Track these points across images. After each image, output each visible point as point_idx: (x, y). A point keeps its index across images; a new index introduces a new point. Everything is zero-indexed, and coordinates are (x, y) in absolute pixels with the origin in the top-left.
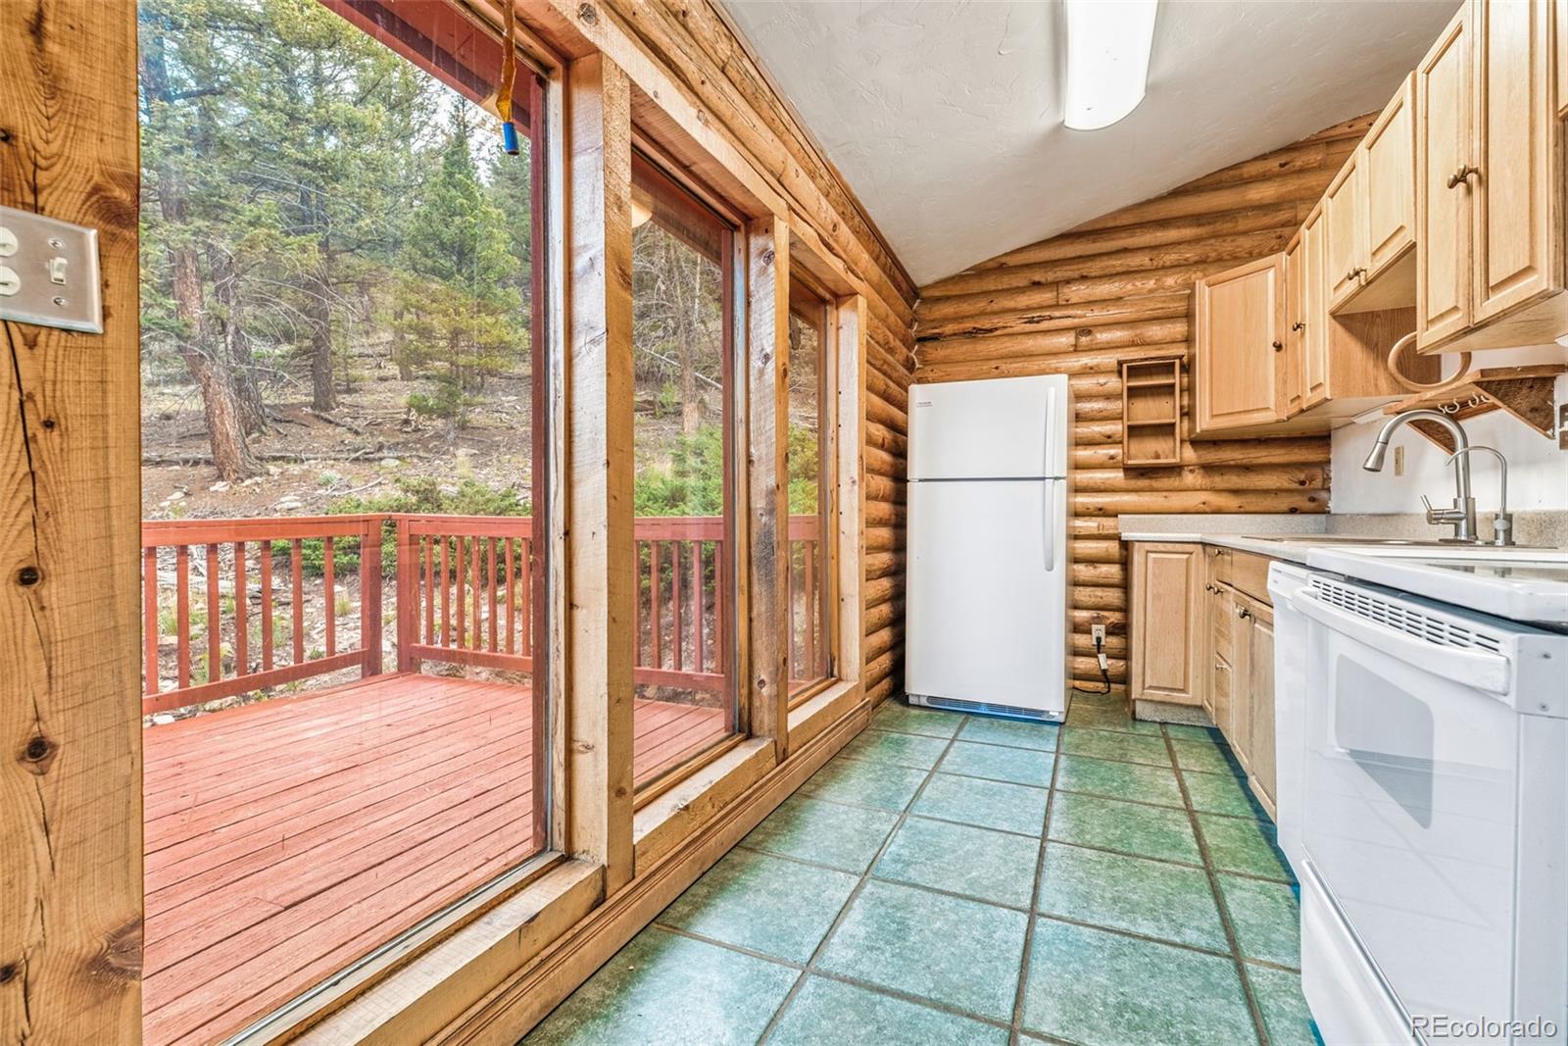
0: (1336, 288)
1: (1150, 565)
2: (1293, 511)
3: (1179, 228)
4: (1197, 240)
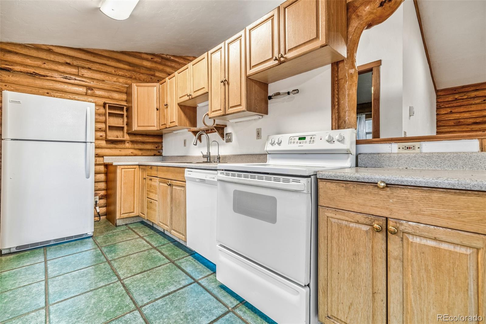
0: (180, 98)
1: (123, 173)
2: (155, 155)
3: (124, 64)
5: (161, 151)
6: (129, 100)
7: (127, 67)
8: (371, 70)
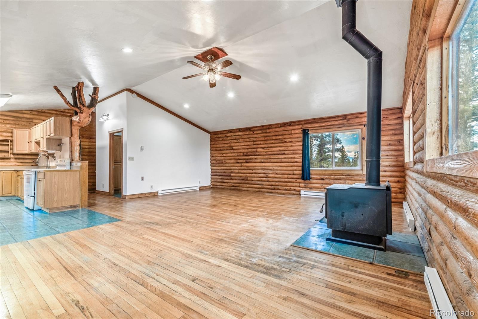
0: (35, 139)
1: (4, 175)
2: (32, 166)
3: (10, 117)
4: (14, 120)
5: (37, 163)
6: (12, 137)
7: (12, 119)
8: (121, 132)
